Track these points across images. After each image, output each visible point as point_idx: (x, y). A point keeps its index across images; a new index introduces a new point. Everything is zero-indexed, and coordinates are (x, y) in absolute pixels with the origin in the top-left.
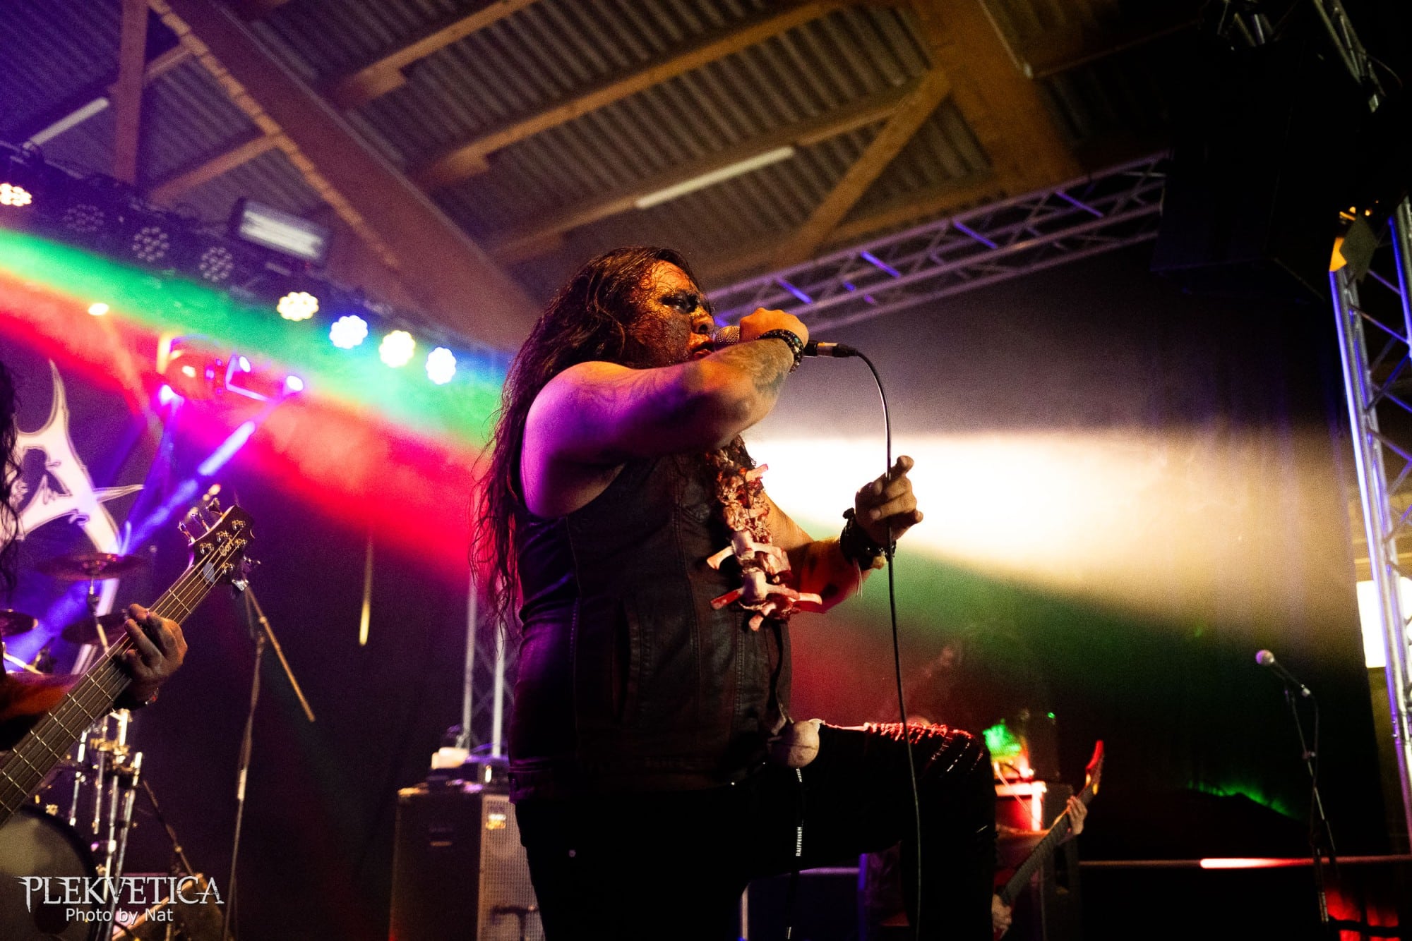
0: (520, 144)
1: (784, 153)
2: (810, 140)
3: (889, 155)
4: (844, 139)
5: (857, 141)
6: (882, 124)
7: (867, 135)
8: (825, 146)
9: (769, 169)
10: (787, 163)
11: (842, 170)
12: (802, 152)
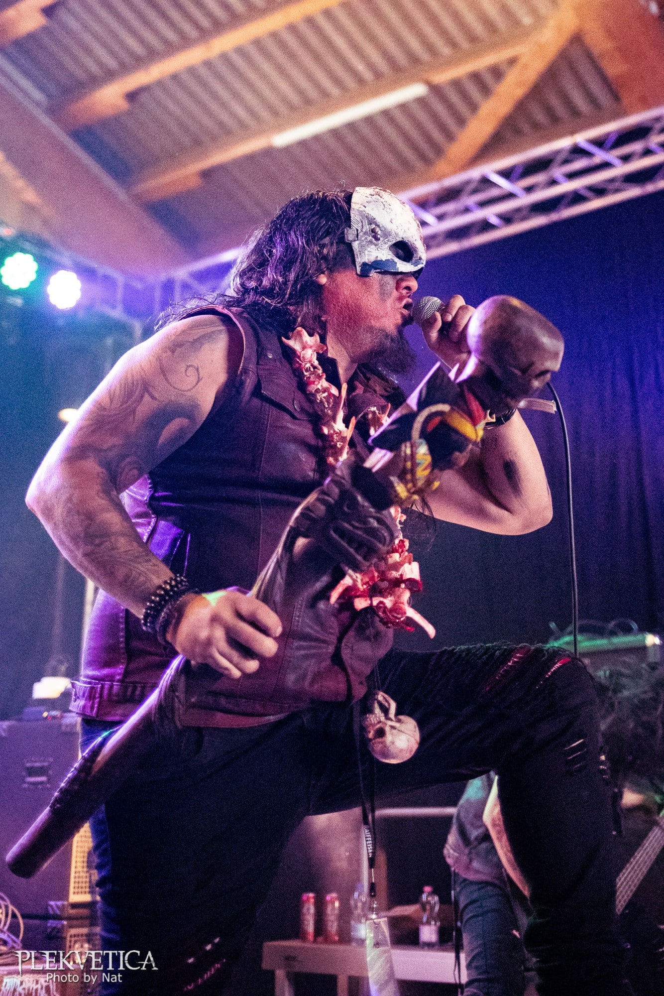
0: (160, 83)
1: (416, 90)
2: (442, 77)
3: (519, 92)
4: (476, 77)
5: (489, 79)
6: (512, 61)
7: (497, 73)
8: (456, 84)
9: (403, 107)
10: (421, 101)
11: (474, 107)
12: (435, 89)
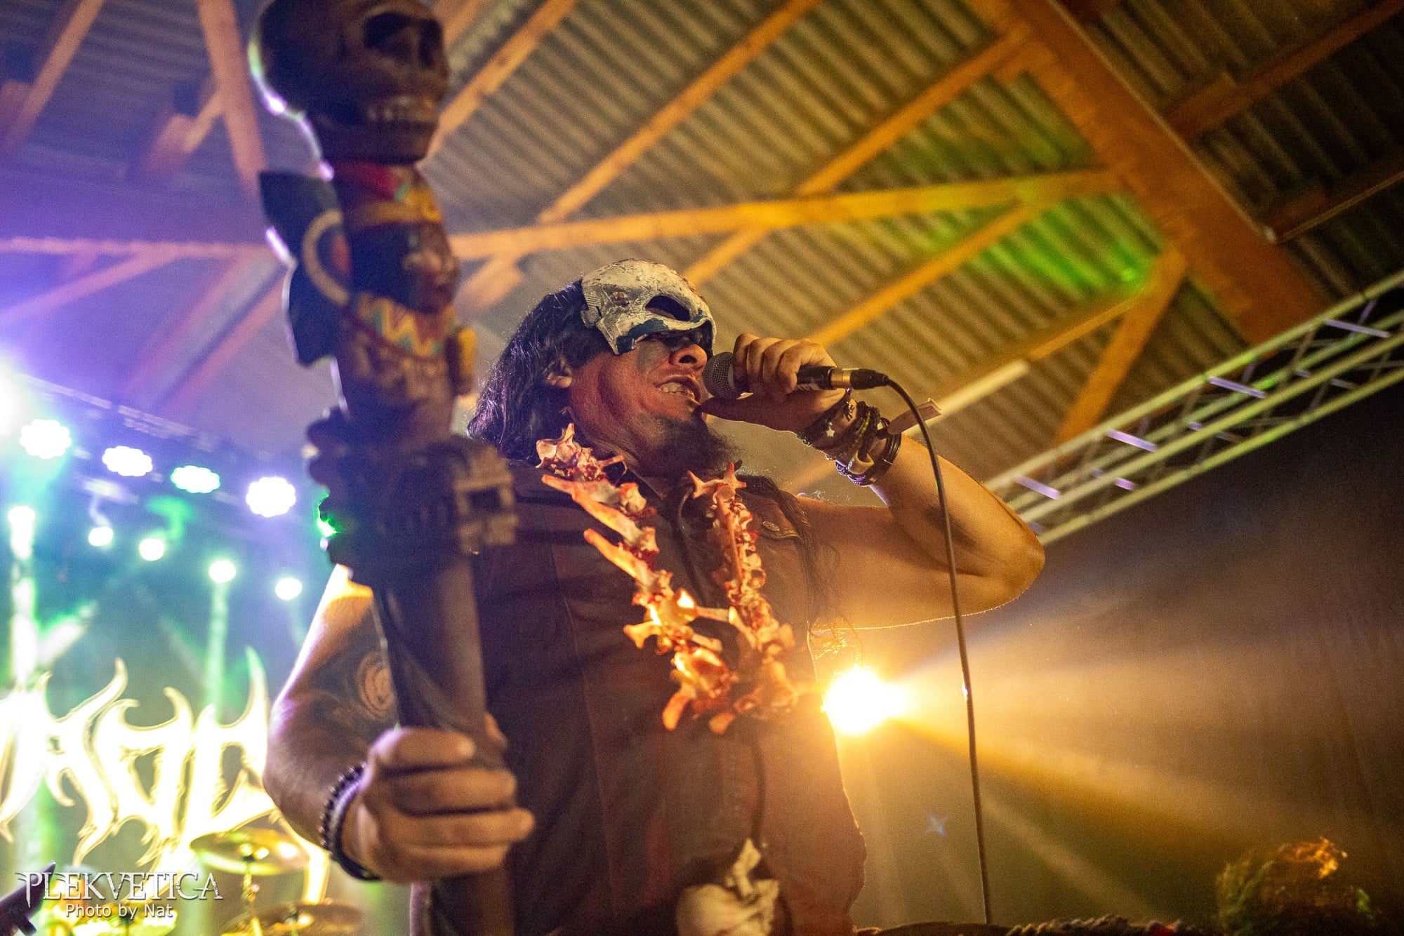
1: (1013, 370)
2: (1043, 351)
3: (1130, 354)
4: (1079, 345)
5: (1093, 345)
6: (1117, 322)
7: (1102, 337)
8: (1059, 356)
9: (1004, 390)
10: (1022, 381)
11: (1081, 378)
12: (1036, 366)
